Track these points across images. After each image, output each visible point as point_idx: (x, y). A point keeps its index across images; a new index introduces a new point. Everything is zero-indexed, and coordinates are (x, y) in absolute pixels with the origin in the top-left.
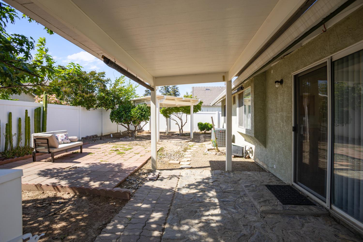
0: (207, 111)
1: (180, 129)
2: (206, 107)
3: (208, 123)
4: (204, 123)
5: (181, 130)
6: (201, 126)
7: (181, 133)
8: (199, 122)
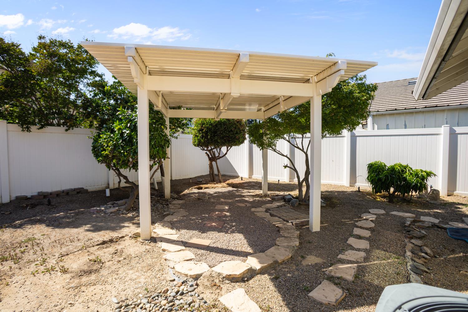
0: (406, 128)
1: (301, 180)
2: (403, 113)
3: (404, 164)
4: (389, 164)
5: (304, 184)
6: (378, 175)
7: (304, 193)
8: (372, 161)
